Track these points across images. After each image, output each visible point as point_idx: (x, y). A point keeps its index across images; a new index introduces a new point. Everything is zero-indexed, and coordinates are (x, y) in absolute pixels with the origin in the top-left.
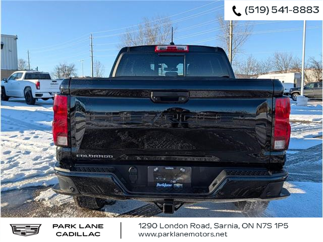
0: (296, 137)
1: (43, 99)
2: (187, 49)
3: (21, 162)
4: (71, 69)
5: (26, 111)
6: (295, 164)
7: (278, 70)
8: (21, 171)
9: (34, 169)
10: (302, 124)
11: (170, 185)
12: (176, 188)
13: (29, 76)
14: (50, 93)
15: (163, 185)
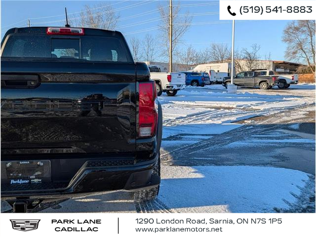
0: (215, 122)
2: (82, 32)
6: (205, 149)
7: (214, 60)
10: (225, 111)
11: (27, 182)
12: (35, 184)
15: (18, 182)
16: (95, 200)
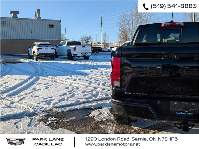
1: (77, 57)
2: (183, 25)
3: (76, 94)
4: (89, 38)
5: (69, 64)
8: (78, 99)
9: (84, 98)
11: (185, 114)
12: (189, 115)
13: (69, 44)
14: (82, 53)
15: (180, 113)
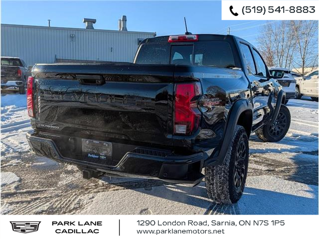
2: (195, 38)
11: (97, 157)
12: (101, 159)
15: (92, 156)
16: (181, 191)
